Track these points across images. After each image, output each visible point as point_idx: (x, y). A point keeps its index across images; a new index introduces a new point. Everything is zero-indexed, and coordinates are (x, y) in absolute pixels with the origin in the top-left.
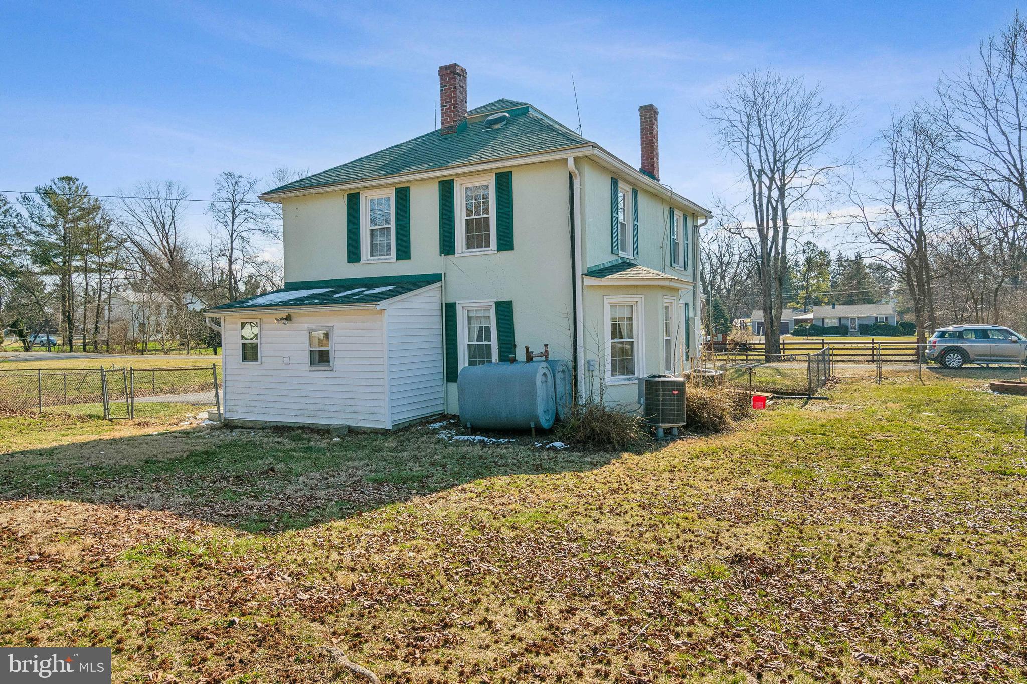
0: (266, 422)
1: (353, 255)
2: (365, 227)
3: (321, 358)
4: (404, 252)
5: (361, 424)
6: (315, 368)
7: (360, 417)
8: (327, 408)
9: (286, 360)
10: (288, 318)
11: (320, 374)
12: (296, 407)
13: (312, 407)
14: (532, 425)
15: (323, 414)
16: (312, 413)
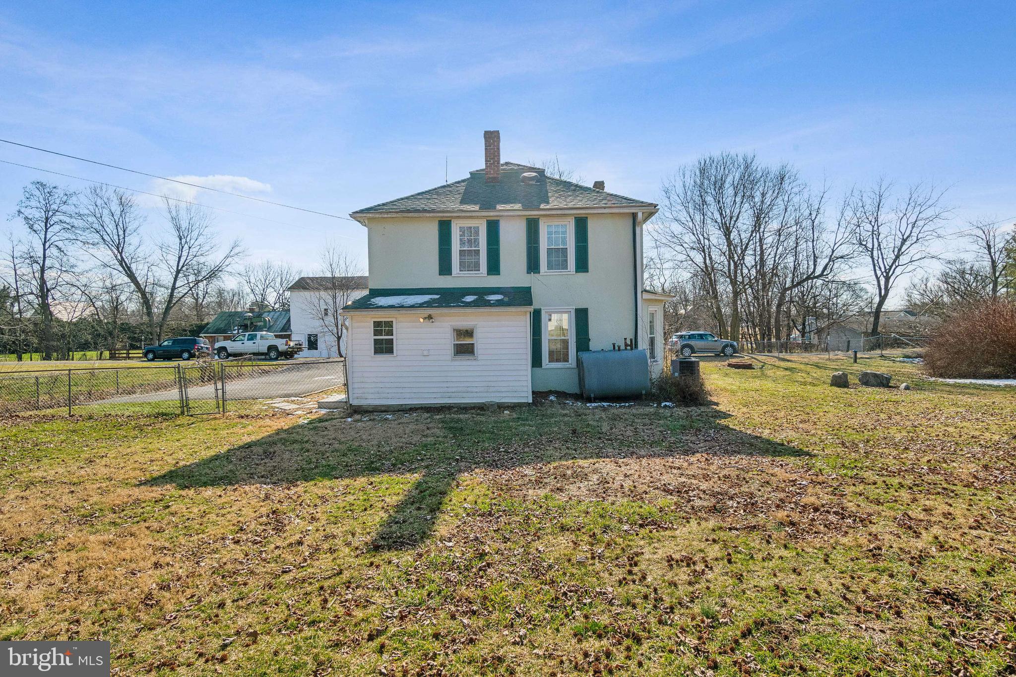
0: (402, 405)
1: (445, 268)
2: (456, 247)
3: (464, 350)
4: (494, 268)
5: (503, 401)
6: (459, 358)
7: (504, 395)
8: (469, 389)
9: (425, 353)
10: (430, 317)
11: (464, 363)
12: (435, 390)
13: (454, 390)
14: (644, 392)
15: (464, 395)
16: (454, 395)
